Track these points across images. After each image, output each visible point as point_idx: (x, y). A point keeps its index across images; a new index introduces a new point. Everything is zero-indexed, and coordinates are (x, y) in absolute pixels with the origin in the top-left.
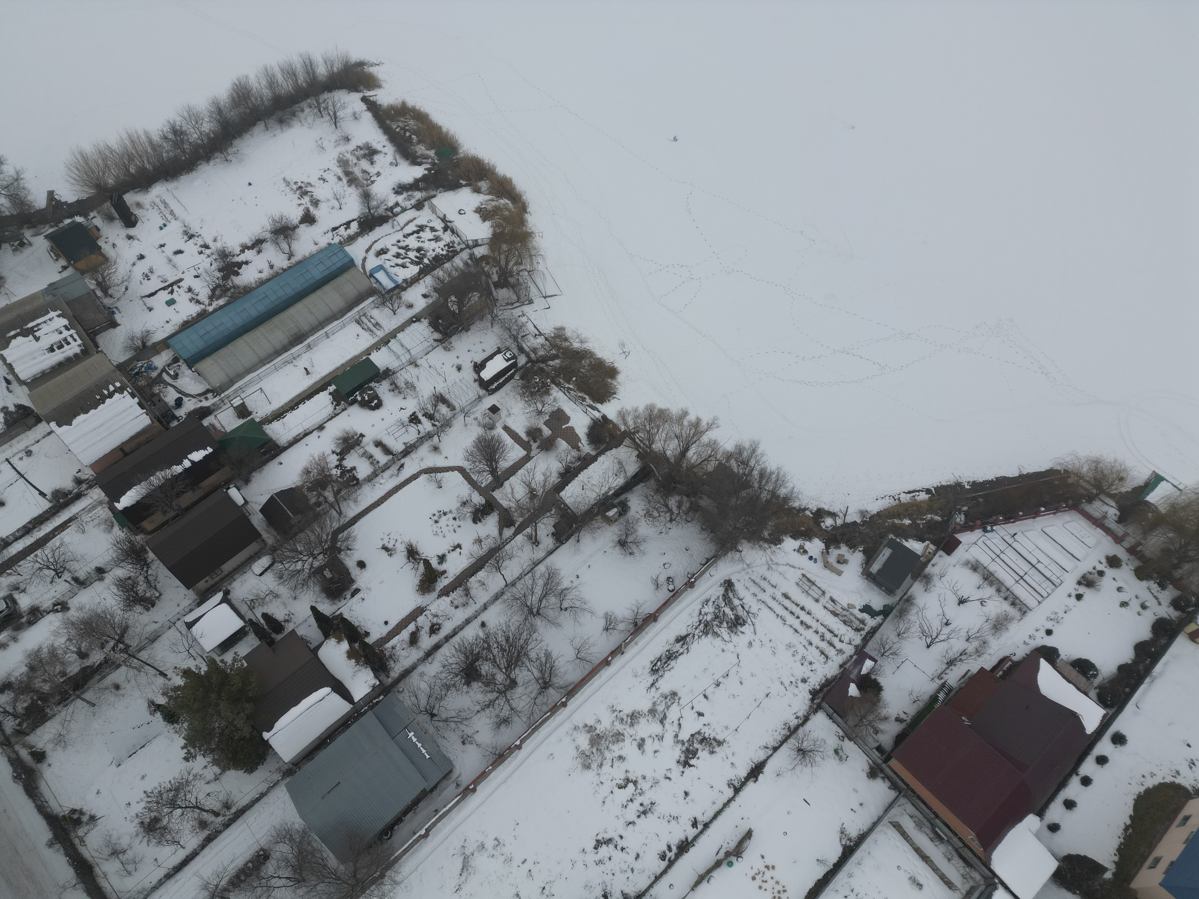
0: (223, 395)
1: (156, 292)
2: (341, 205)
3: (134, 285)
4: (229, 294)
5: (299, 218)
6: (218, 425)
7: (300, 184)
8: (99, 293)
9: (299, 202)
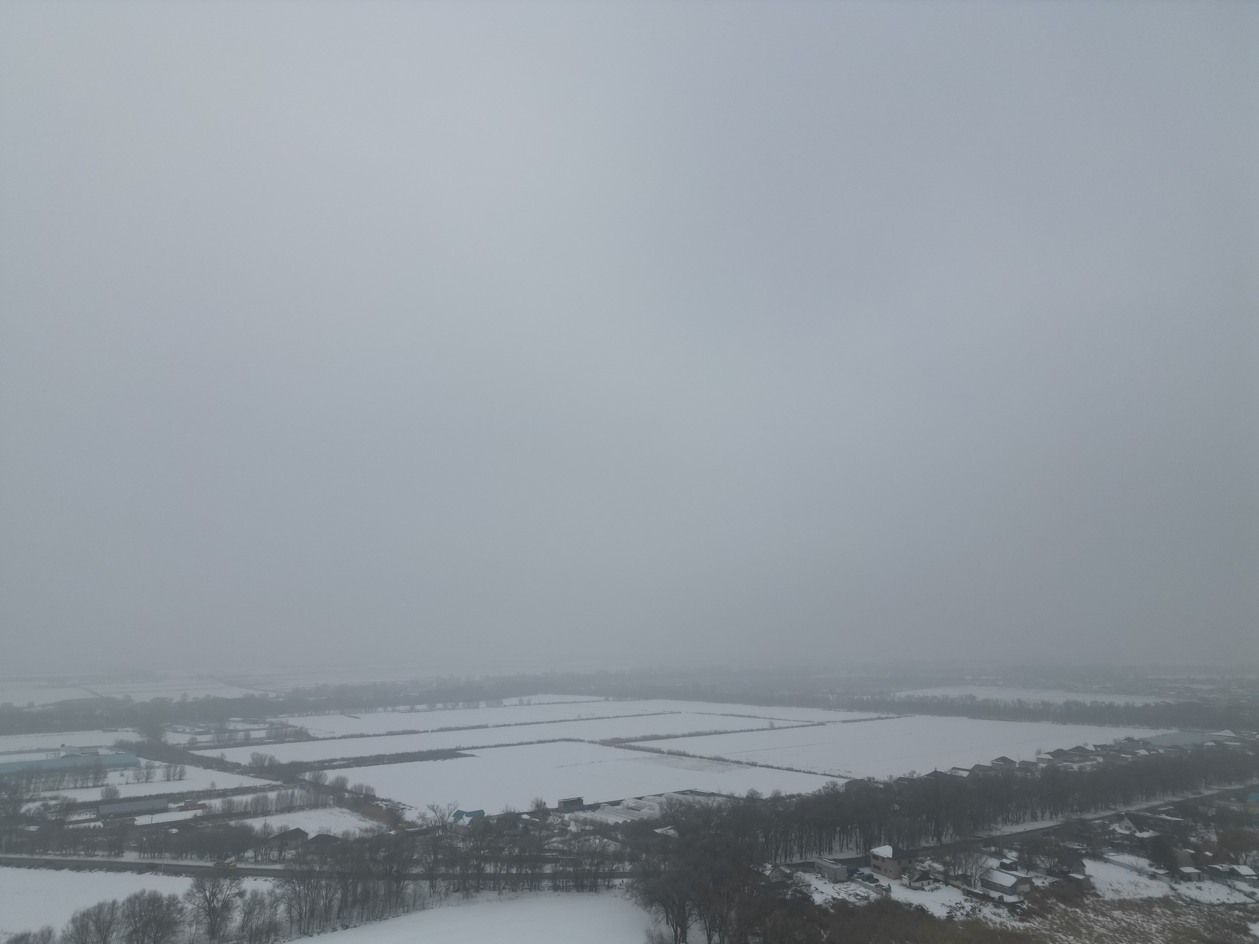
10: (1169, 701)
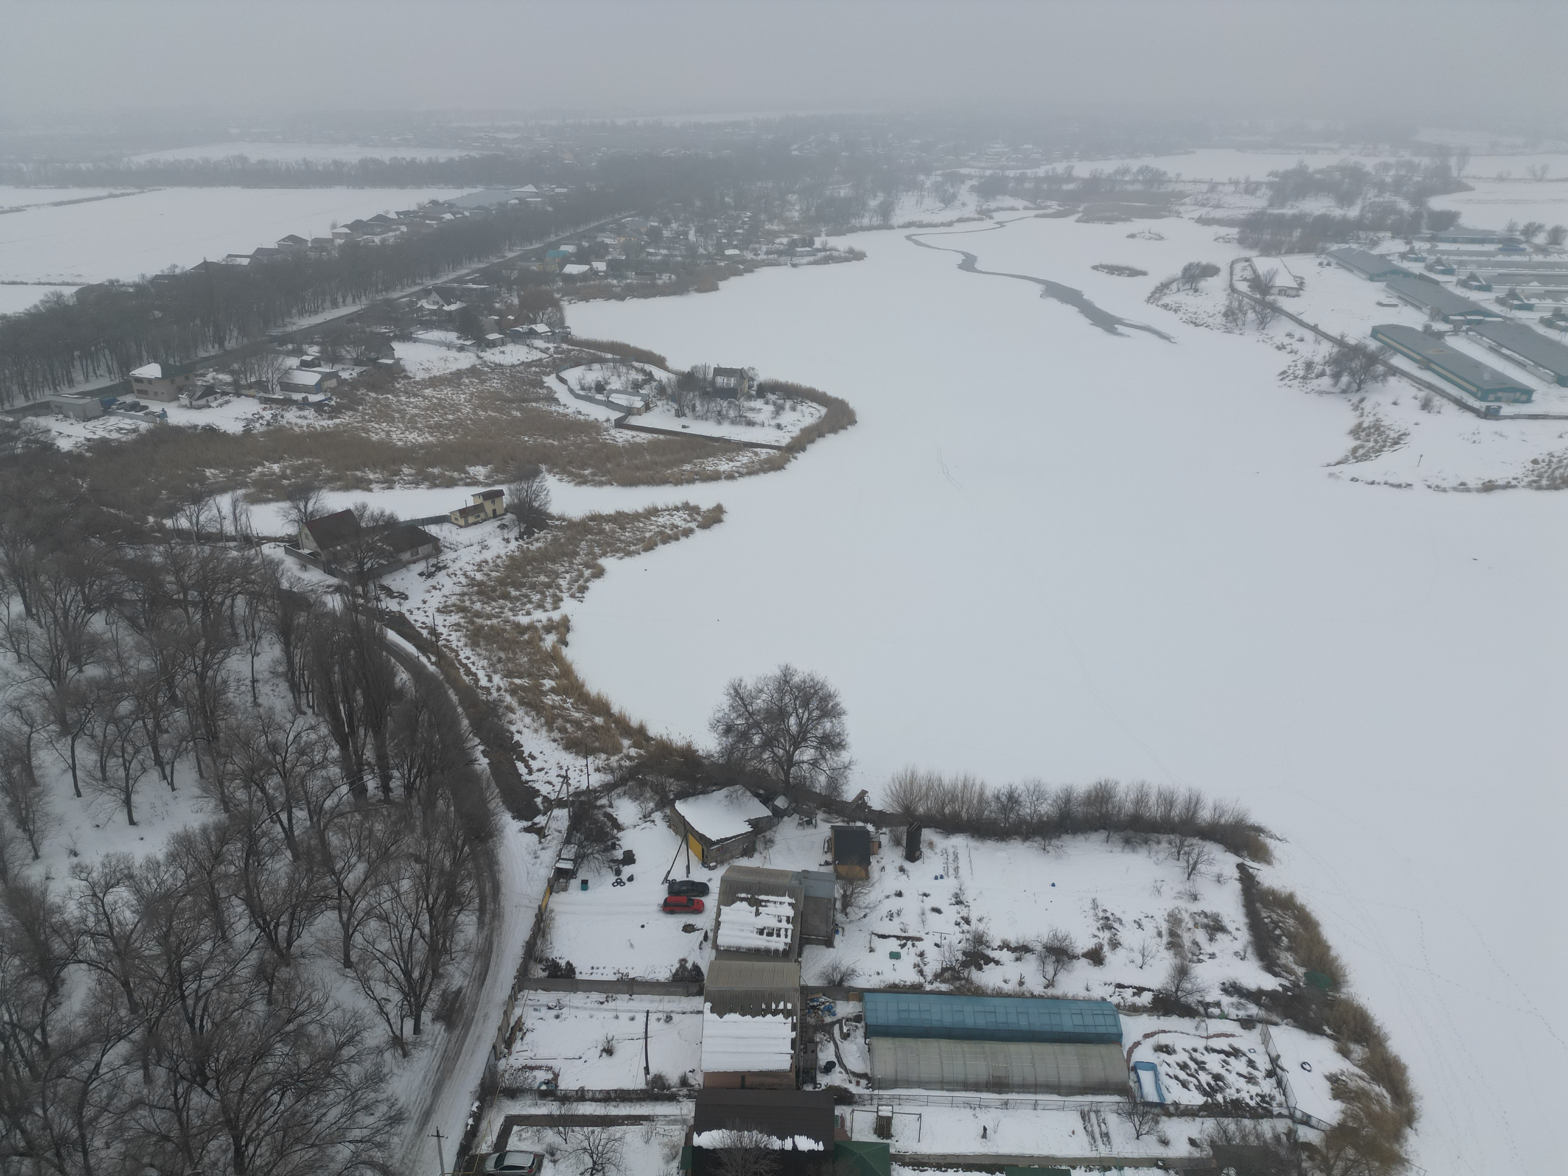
0: (876, 1092)
1: (889, 936)
2: (1144, 963)
3: (873, 917)
4: (957, 984)
5: (1085, 950)
6: (848, 1124)
7: (1108, 914)
8: (838, 905)
9: (1096, 933)
10: (474, 154)
